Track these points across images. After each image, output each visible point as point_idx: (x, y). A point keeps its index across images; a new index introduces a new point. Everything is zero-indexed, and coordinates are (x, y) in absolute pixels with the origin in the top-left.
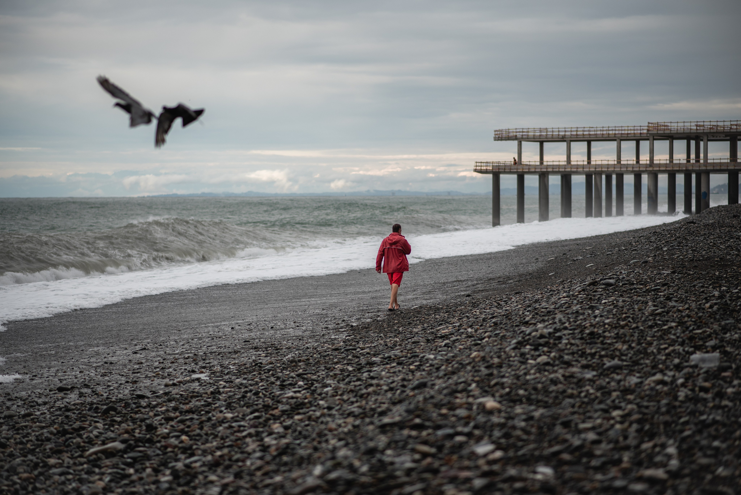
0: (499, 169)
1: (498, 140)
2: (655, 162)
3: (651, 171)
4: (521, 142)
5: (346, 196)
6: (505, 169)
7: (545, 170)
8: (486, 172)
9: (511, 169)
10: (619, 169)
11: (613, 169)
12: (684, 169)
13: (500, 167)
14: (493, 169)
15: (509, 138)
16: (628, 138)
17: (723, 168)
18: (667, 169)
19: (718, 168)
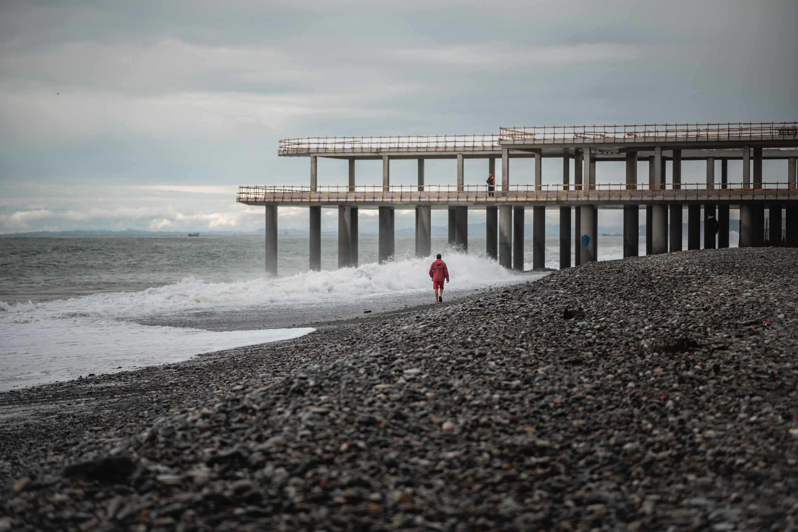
0: (274, 198)
1: (284, 155)
2: (511, 189)
3: (504, 202)
4: (316, 157)
5: (234, 235)
6: (283, 198)
7: (344, 200)
8: (255, 202)
9: (292, 198)
10: (456, 200)
11: (446, 200)
12: (555, 199)
13: (276, 195)
14: (265, 198)
15: (298, 153)
16: (474, 153)
17: (613, 198)
18: (528, 199)
19: (606, 199)
